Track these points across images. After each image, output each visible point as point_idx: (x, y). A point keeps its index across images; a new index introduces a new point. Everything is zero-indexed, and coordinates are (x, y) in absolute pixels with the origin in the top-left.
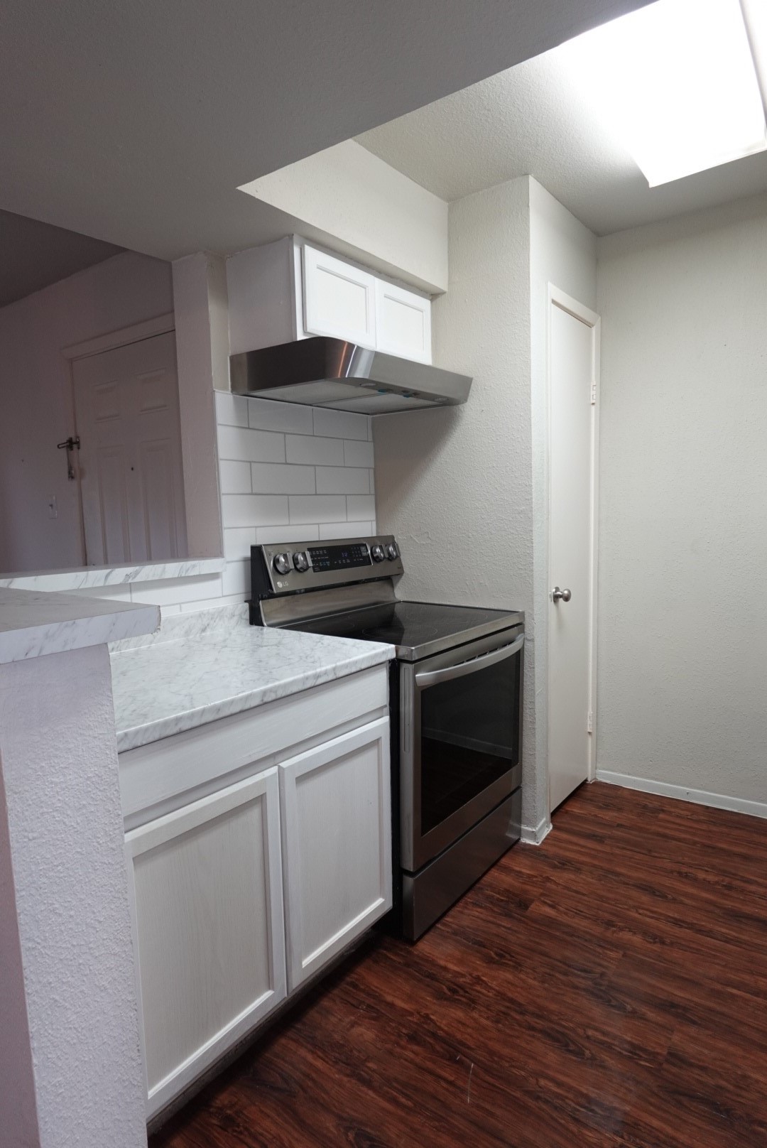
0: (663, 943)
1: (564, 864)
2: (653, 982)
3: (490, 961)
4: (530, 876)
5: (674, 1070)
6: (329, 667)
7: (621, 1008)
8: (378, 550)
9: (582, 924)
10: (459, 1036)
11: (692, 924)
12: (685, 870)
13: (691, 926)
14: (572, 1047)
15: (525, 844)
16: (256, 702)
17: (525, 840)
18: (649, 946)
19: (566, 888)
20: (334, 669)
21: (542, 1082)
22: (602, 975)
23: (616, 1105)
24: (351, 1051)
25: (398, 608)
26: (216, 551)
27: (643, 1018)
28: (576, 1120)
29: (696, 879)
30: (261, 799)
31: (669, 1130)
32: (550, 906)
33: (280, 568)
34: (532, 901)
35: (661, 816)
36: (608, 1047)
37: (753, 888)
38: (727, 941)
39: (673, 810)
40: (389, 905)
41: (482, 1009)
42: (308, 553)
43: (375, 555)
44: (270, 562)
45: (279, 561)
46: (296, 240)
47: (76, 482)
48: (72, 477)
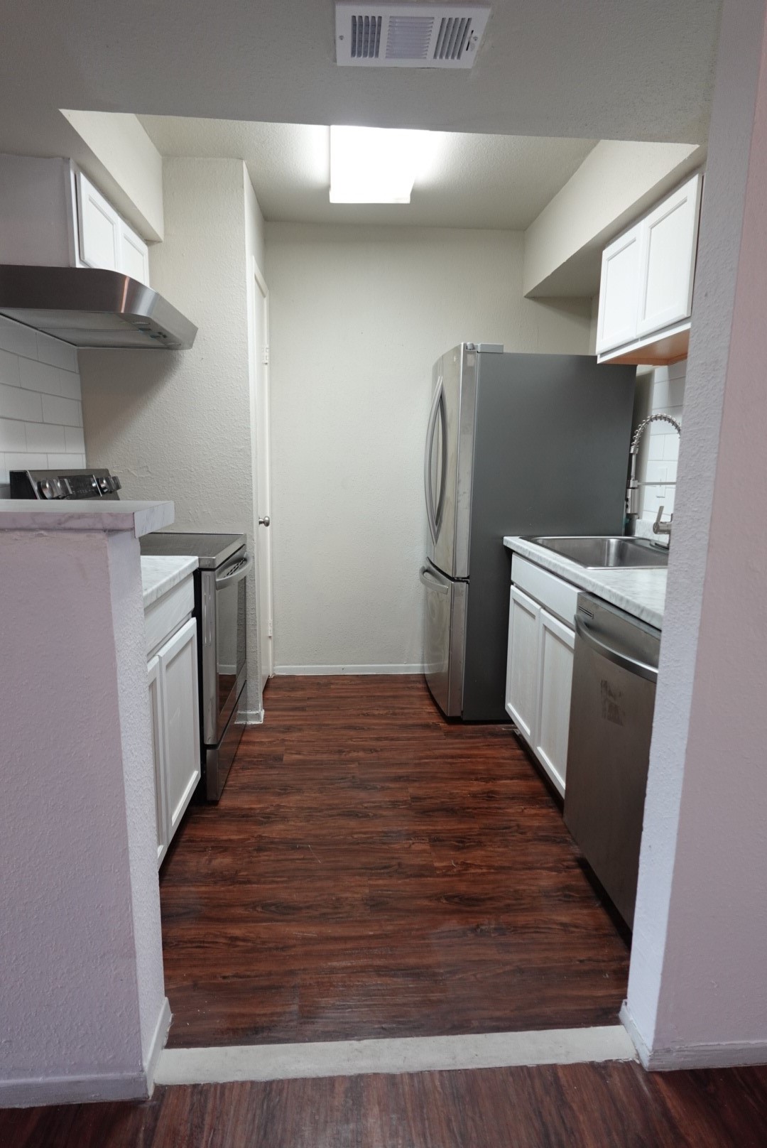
0: (376, 751)
1: (288, 729)
2: (384, 771)
3: (279, 794)
4: (270, 742)
5: (418, 804)
7: (375, 788)
8: (103, 482)
9: (325, 757)
10: (290, 837)
11: (387, 737)
12: (365, 712)
13: (386, 739)
14: (360, 815)
15: (252, 725)
18: (370, 755)
19: (298, 741)
21: (356, 836)
22: (353, 777)
23: (400, 828)
24: (222, 873)
27: (389, 788)
28: (384, 844)
29: (374, 715)
31: (431, 828)
32: (296, 754)
34: (283, 755)
35: (332, 687)
36: (380, 807)
37: (406, 711)
38: (409, 739)
39: (337, 682)
40: (200, 777)
41: (293, 819)
42: (66, 480)
43: (102, 486)
44: (36, 488)
45: (44, 487)
46: (71, 165)
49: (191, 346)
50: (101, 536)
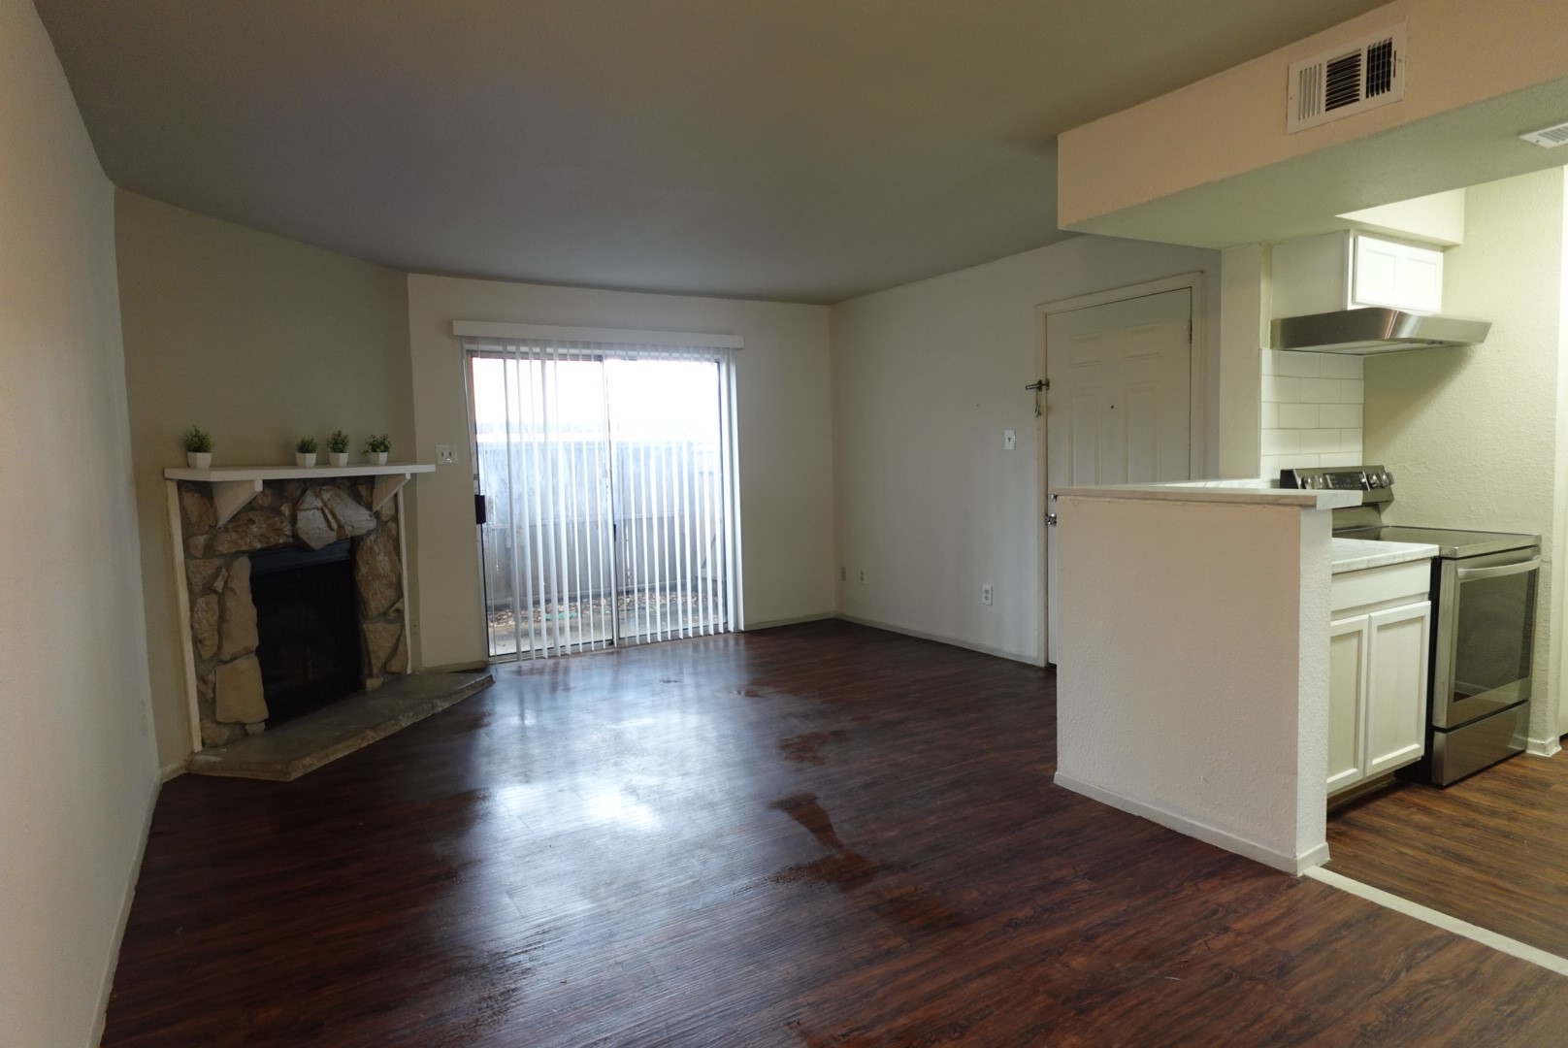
3: (1522, 805)
4: (1546, 771)
8: (1374, 478)
10: (1508, 829)
15: (1532, 755)
16: (1364, 566)
17: (1530, 752)
20: (1404, 554)
24: (1417, 823)
26: (1255, 471)
34: (1554, 784)
40: (1422, 753)
41: (1524, 822)
42: (1328, 477)
43: (1372, 482)
44: (1300, 481)
45: (1307, 482)
46: (1352, 233)
47: (1042, 418)
48: (1039, 414)
49: (1482, 341)
50: (1298, 508)
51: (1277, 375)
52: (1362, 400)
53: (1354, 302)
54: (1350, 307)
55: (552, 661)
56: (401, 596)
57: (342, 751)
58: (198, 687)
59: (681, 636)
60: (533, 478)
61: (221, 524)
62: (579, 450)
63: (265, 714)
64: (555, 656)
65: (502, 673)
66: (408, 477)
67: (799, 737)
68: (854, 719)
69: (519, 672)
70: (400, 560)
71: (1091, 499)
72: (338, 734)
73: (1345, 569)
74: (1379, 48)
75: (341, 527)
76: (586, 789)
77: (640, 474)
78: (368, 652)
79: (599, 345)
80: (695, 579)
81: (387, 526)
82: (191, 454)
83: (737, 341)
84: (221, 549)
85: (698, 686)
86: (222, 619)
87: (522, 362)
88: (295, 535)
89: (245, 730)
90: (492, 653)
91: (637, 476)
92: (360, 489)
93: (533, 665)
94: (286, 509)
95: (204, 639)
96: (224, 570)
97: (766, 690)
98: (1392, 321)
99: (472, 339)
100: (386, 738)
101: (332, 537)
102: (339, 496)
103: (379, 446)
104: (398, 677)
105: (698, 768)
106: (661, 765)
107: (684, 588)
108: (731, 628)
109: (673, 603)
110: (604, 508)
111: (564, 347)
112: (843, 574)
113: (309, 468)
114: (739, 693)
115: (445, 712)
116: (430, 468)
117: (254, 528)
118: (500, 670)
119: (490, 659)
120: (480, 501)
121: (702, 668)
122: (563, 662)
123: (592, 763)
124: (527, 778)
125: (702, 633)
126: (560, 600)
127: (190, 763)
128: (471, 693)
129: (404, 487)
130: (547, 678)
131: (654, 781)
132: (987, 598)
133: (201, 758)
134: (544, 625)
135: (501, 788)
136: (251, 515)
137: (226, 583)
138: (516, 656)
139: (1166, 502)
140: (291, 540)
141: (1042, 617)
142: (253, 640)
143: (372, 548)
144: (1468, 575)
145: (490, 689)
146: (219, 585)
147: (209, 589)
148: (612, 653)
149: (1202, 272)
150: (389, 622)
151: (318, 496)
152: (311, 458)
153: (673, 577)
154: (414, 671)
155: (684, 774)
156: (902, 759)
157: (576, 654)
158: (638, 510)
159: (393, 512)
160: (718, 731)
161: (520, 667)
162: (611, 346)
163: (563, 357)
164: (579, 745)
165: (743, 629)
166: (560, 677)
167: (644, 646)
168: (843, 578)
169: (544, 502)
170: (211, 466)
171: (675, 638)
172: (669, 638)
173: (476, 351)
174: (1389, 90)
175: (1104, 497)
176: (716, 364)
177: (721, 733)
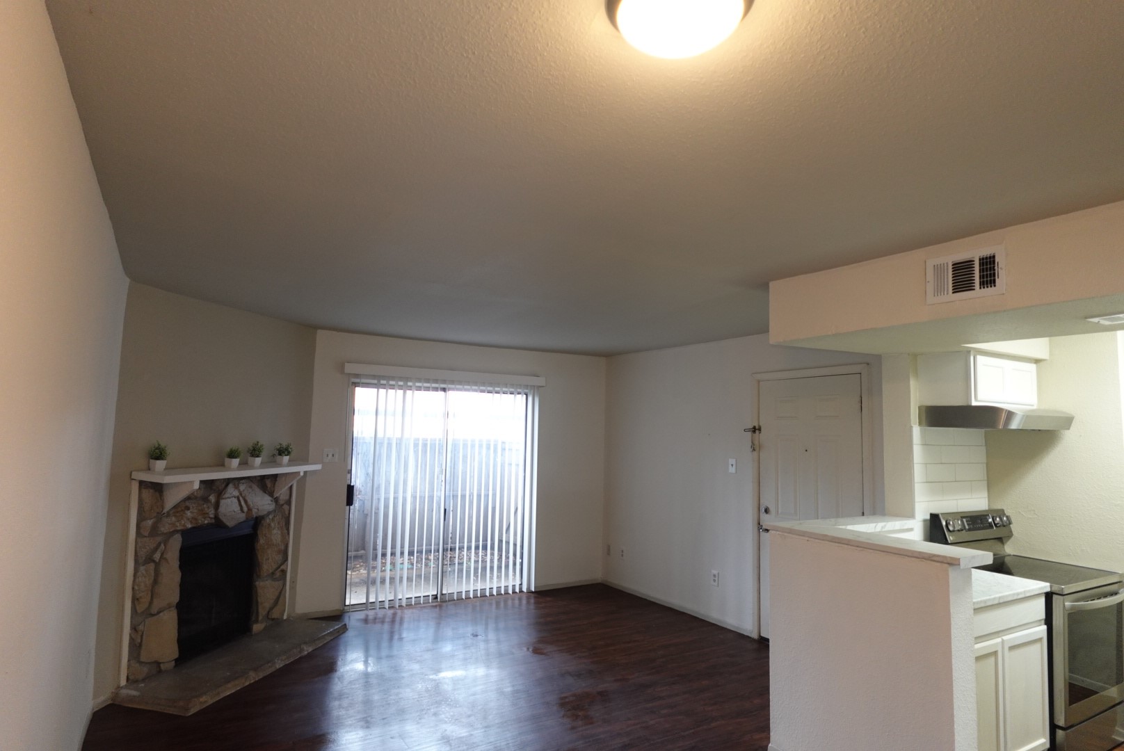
6: (1022, 590)
8: (998, 519)
16: (996, 602)
20: (1025, 592)
25: (1007, 560)
26: (911, 515)
30: (995, 653)
33: (951, 528)
40: (1048, 746)
43: (996, 522)
44: (944, 523)
45: (949, 523)
46: (972, 353)
47: (755, 453)
48: (754, 450)
49: (1069, 429)
51: (925, 444)
52: (984, 460)
53: (976, 399)
54: (974, 403)
55: (392, 611)
56: (286, 559)
57: (229, 690)
58: (130, 635)
59: (488, 594)
60: (389, 473)
61: (165, 511)
62: (425, 445)
63: (176, 655)
64: (393, 607)
65: (353, 620)
66: (302, 474)
67: (574, 695)
68: (617, 681)
69: (366, 621)
70: (289, 534)
71: (794, 536)
72: (228, 674)
73: (983, 605)
74: (987, 258)
75: (250, 510)
76: (412, 737)
77: (466, 472)
78: (257, 602)
79: (444, 382)
80: (500, 541)
81: (283, 508)
82: (152, 461)
83: (540, 381)
84: (162, 529)
85: (498, 641)
86: (155, 582)
87: (390, 391)
88: (216, 517)
89: (160, 667)
90: (347, 603)
91: (464, 473)
92: (265, 483)
93: (376, 614)
94: (212, 498)
95: (141, 597)
96: (162, 545)
97: (550, 648)
98: (1003, 416)
99: (357, 376)
100: (265, 678)
101: (242, 517)
102: (251, 487)
103: (283, 451)
104: (277, 622)
105: (497, 721)
106: (469, 716)
107: (492, 548)
108: (525, 589)
109: (484, 561)
110: (439, 494)
111: (420, 382)
112: (608, 551)
113: (234, 470)
114: (528, 649)
115: (310, 656)
116: (318, 467)
117: (189, 514)
118: (352, 618)
119: (346, 608)
120: (350, 489)
121: (501, 625)
122: (399, 612)
123: (417, 711)
124: (367, 723)
125: (503, 592)
126: (402, 553)
127: (116, 695)
128: (329, 638)
129: (298, 482)
130: (386, 627)
131: (463, 732)
132: (714, 580)
133: (124, 692)
134: (388, 575)
135: (347, 732)
136: (187, 504)
137: (162, 554)
138: (366, 606)
139: (850, 547)
140: (213, 521)
141: (756, 599)
142: (175, 598)
143: (269, 525)
144: (1073, 607)
145: (343, 635)
146: (157, 556)
147: (149, 559)
148: (436, 606)
149: (868, 364)
150: (275, 580)
151: (237, 487)
152: (235, 462)
153: (485, 539)
154: (289, 616)
155: (486, 727)
156: (652, 722)
157: (409, 606)
158: (464, 489)
159: (287, 498)
160: (513, 686)
161: (367, 616)
162: (452, 382)
163: (419, 389)
164: (408, 693)
165: (533, 590)
166: (397, 626)
167: (459, 601)
168: (609, 553)
169: (396, 492)
170: (166, 469)
171: (483, 596)
172: (479, 595)
173: (358, 383)
174: (995, 286)
175: (804, 536)
176: (525, 396)
177: (516, 689)
